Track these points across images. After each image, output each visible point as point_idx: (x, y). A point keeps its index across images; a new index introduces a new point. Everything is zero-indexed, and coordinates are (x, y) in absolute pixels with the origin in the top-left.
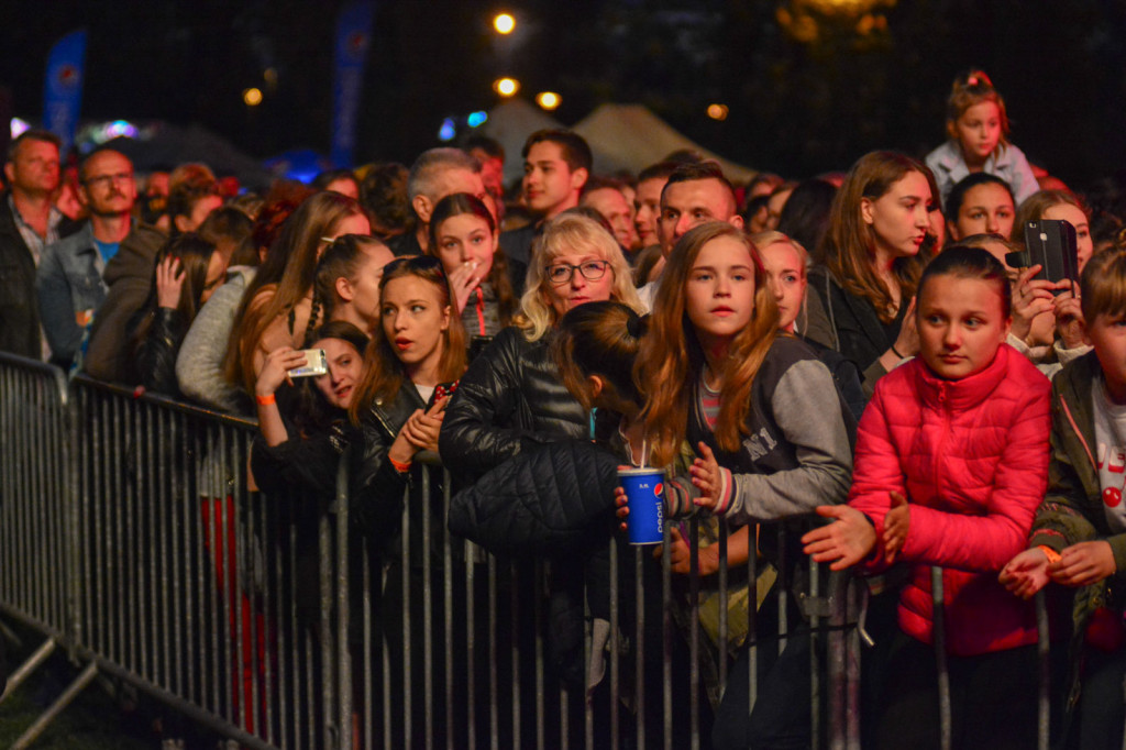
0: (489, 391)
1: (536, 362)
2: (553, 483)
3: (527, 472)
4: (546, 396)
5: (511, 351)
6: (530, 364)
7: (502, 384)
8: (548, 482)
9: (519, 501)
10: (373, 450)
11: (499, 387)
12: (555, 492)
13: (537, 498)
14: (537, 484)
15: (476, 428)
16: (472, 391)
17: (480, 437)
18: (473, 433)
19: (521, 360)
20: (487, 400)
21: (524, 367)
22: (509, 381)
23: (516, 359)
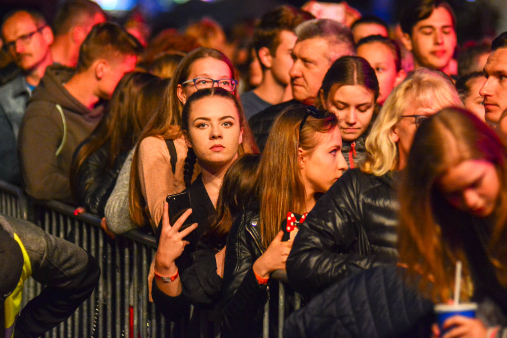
0: (330, 224)
1: (375, 198)
2: (367, 306)
3: (346, 296)
4: (383, 228)
5: (353, 190)
6: (369, 201)
7: (343, 218)
8: (363, 304)
9: (338, 322)
10: (243, 267)
11: (339, 221)
12: (369, 314)
13: (353, 319)
14: (353, 307)
15: (317, 255)
16: (315, 224)
17: (319, 262)
18: (314, 259)
19: (362, 197)
20: (327, 232)
21: (364, 204)
22: (349, 217)
23: (358, 197)
